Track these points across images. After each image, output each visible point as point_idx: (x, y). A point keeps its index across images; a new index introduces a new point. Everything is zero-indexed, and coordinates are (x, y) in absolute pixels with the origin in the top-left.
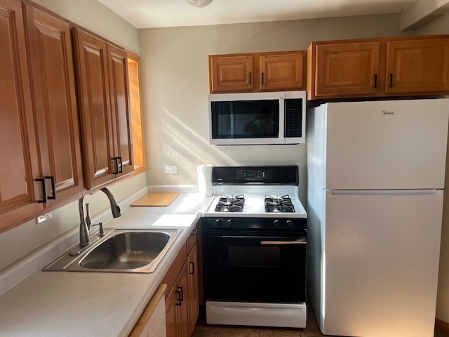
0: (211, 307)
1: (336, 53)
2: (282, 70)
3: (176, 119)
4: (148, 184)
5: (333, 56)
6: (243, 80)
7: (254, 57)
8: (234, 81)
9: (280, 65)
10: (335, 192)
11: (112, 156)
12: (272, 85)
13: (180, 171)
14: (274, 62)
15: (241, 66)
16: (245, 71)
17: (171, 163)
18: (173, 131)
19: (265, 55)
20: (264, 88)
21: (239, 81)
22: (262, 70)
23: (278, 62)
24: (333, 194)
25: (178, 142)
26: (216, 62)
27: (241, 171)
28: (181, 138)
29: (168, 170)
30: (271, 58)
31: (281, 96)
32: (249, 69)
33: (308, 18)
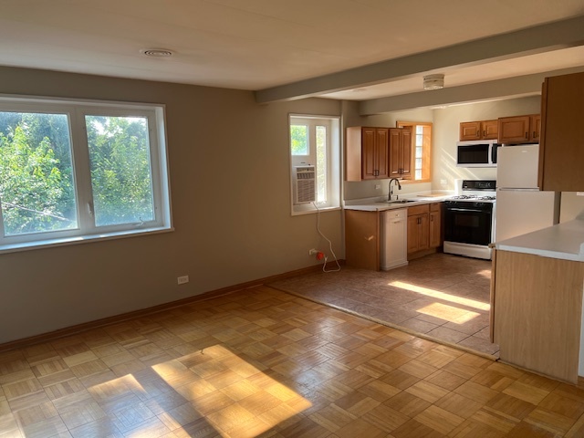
0: (447, 244)
2: (493, 129)
3: (448, 154)
4: (432, 189)
5: (507, 125)
7: (481, 123)
10: (502, 189)
11: (400, 167)
13: (448, 183)
15: (475, 128)
17: (444, 178)
19: (486, 121)
20: (485, 138)
21: (473, 135)
22: (484, 129)
23: (492, 125)
26: (463, 126)
27: (478, 183)
29: (443, 181)
30: (489, 123)
31: (491, 143)
32: (478, 129)
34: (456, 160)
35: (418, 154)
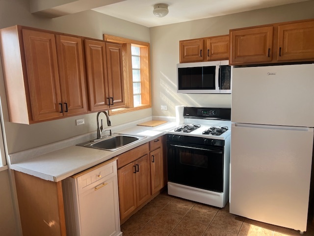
0: (171, 185)
1: (244, 36)
2: (220, 47)
3: (167, 78)
4: (153, 115)
5: (242, 38)
6: (198, 55)
7: (204, 41)
8: (193, 55)
9: (219, 44)
10: (238, 124)
11: (107, 97)
12: (214, 57)
13: (169, 109)
14: (216, 43)
15: (197, 46)
16: (199, 49)
17: (164, 104)
18: (166, 85)
19: (211, 38)
20: (209, 59)
21: (195, 55)
22: (208, 48)
23: (218, 42)
24: (236, 126)
25: (168, 91)
26: (183, 44)
27: (201, 110)
28: (170, 89)
29: (163, 107)
30: (213, 40)
31: (217, 64)
32: (201, 48)
33: (246, 11)
34: (176, 85)
35: (136, 77)
